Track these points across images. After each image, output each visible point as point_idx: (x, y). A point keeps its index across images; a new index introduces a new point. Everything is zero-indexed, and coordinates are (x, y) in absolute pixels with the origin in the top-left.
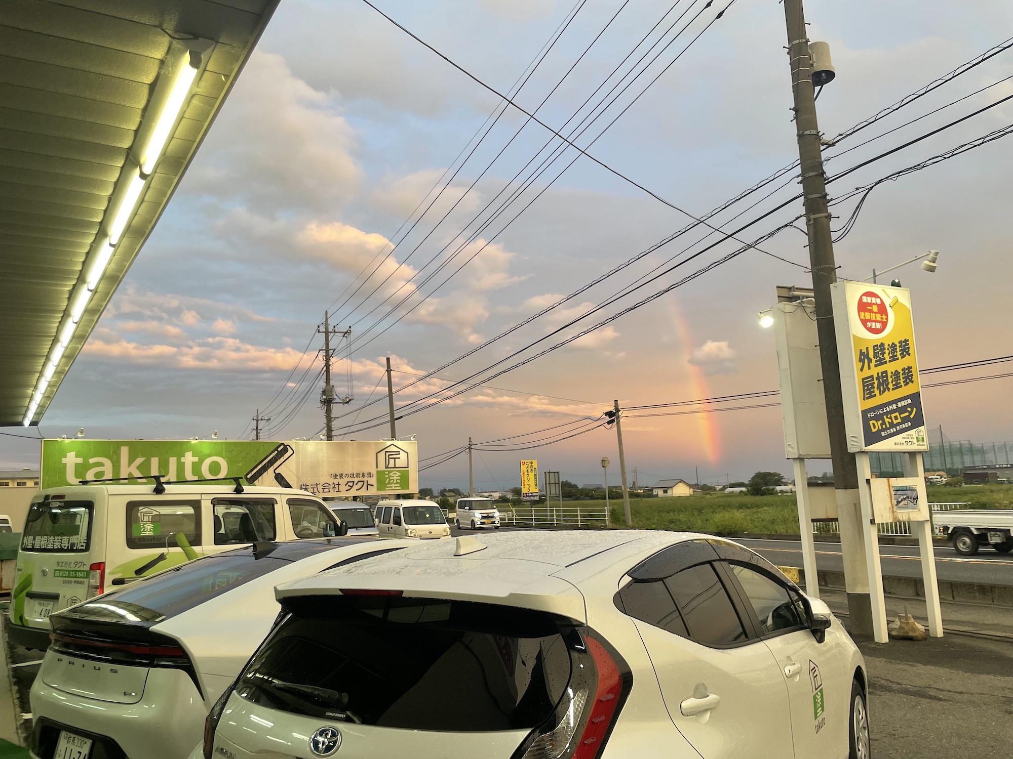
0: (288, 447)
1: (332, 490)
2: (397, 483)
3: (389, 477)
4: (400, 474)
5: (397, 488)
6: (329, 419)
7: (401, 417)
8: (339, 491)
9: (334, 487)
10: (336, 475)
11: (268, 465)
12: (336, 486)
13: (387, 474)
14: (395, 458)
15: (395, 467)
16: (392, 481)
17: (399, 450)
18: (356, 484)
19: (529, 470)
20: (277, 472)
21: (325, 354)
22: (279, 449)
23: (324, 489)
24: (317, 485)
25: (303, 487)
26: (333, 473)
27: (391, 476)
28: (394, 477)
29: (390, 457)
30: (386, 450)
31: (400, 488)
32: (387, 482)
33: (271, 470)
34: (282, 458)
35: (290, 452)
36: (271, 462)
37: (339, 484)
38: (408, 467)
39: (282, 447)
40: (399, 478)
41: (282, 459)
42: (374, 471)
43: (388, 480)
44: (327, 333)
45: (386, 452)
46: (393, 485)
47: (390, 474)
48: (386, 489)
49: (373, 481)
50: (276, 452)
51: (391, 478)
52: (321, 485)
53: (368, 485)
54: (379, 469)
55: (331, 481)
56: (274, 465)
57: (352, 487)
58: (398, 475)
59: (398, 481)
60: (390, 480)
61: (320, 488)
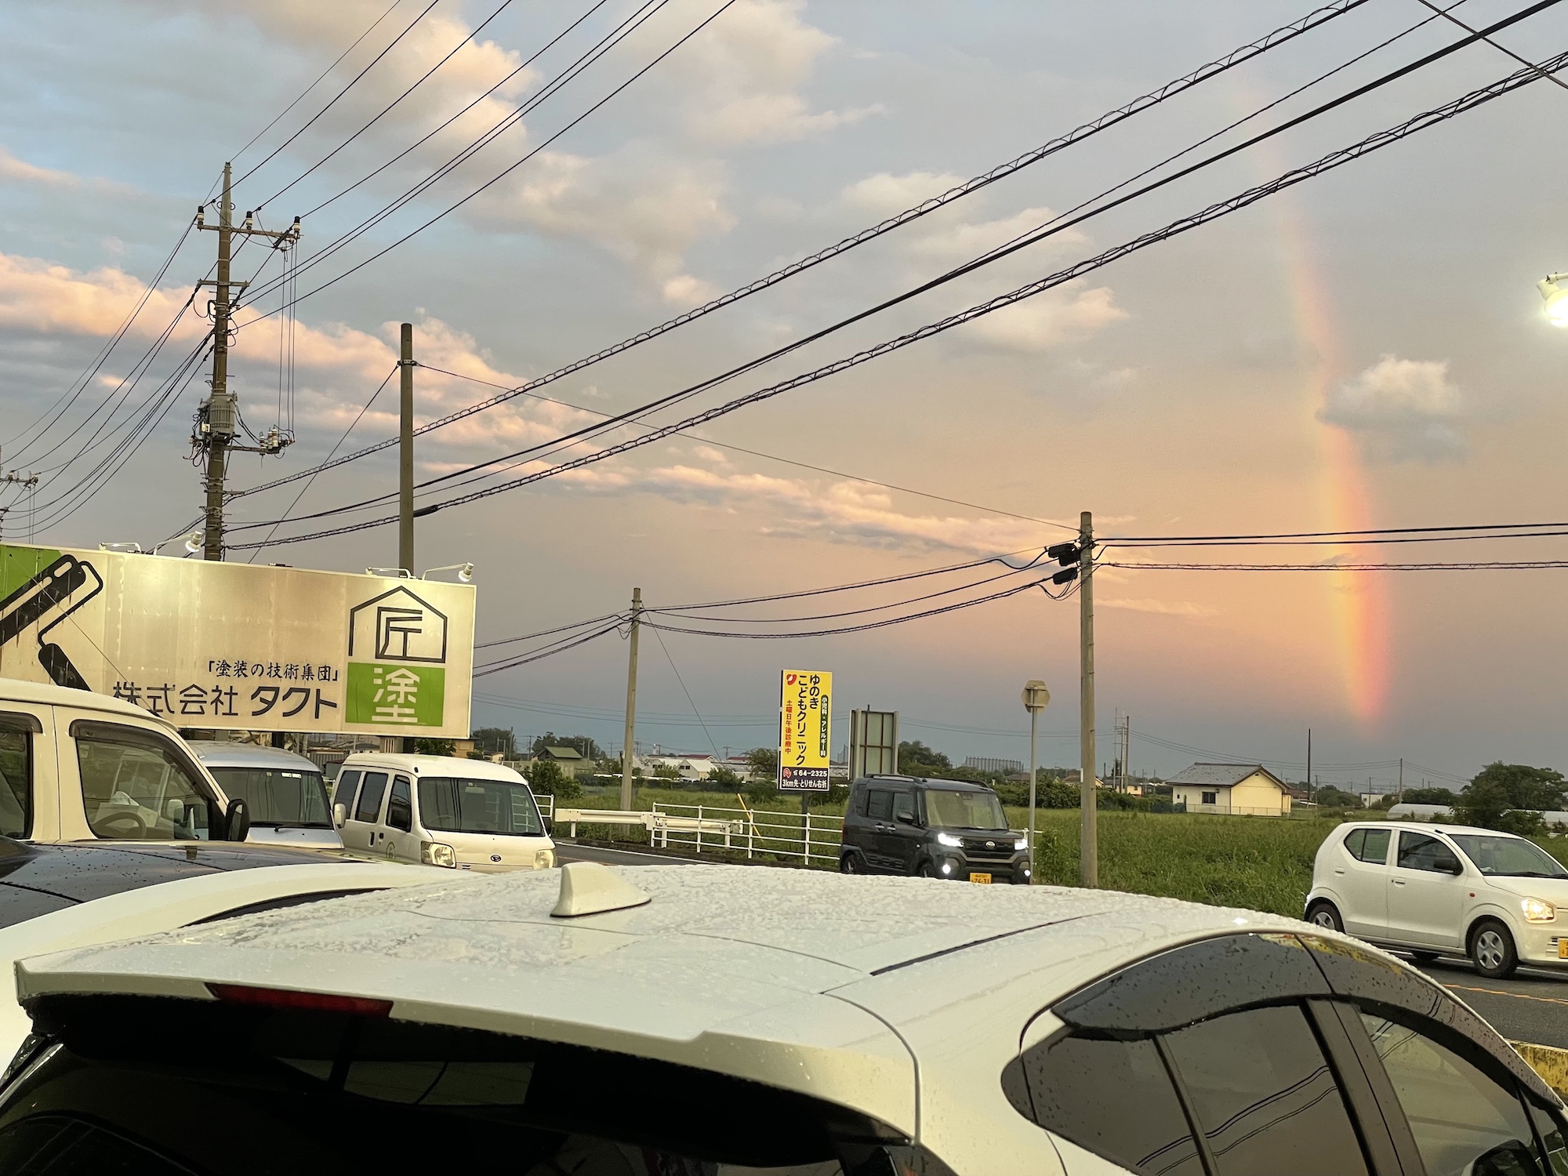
0: (84, 568)
1: (209, 708)
2: (407, 704)
3: (384, 685)
4: (418, 679)
5: (406, 720)
6: (215, 495)
7: (434, 509)
8: (230, 714)
9: (217, 701)
10: (225, 666)
11: (21, 618)
12: (225, 698)
13: (379, 676)
14: (406, 631)
15: (404, 657)
16: (394, 697)
17: (418, 606)
18: (284, 698)
19: (807, 702)
20: (47, 639)
21: (214, 297)
22: (59, 573)
23: (186, 702)
24: (166, 689)
25: (122, 691)
26: (218, 657)
27: (390, 683)
28: (399, 685)
29: (393, 624)
30: (383, 603)
31: (415, 720)
32: (376, 700)
33: (30, 632)
34: (67, 599)
35: (90, 583)
36: (32, 611)
37: (231, 694)
38: (443, 660)
39: (67, 566)
40: (415, 690)
41: (65, 604)
42: (339, 662)
43: (381, 692)
44: (225, 232)
45: (380, 609)
46: (395, 710)
47: (388, 677)
48: (375, 718)
49: (335, 691)
50: (48, 581)
51: (390, 688)
52: (179, 689)
53: (319, 702)
54: (355, 659)
55: (209, 681)
56: (41, 618)
57: (270, 704)
58: (411, 682)
59: (411, 698)
60: (387, 693)
61: (175, 698)
